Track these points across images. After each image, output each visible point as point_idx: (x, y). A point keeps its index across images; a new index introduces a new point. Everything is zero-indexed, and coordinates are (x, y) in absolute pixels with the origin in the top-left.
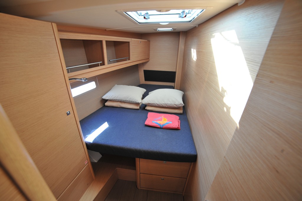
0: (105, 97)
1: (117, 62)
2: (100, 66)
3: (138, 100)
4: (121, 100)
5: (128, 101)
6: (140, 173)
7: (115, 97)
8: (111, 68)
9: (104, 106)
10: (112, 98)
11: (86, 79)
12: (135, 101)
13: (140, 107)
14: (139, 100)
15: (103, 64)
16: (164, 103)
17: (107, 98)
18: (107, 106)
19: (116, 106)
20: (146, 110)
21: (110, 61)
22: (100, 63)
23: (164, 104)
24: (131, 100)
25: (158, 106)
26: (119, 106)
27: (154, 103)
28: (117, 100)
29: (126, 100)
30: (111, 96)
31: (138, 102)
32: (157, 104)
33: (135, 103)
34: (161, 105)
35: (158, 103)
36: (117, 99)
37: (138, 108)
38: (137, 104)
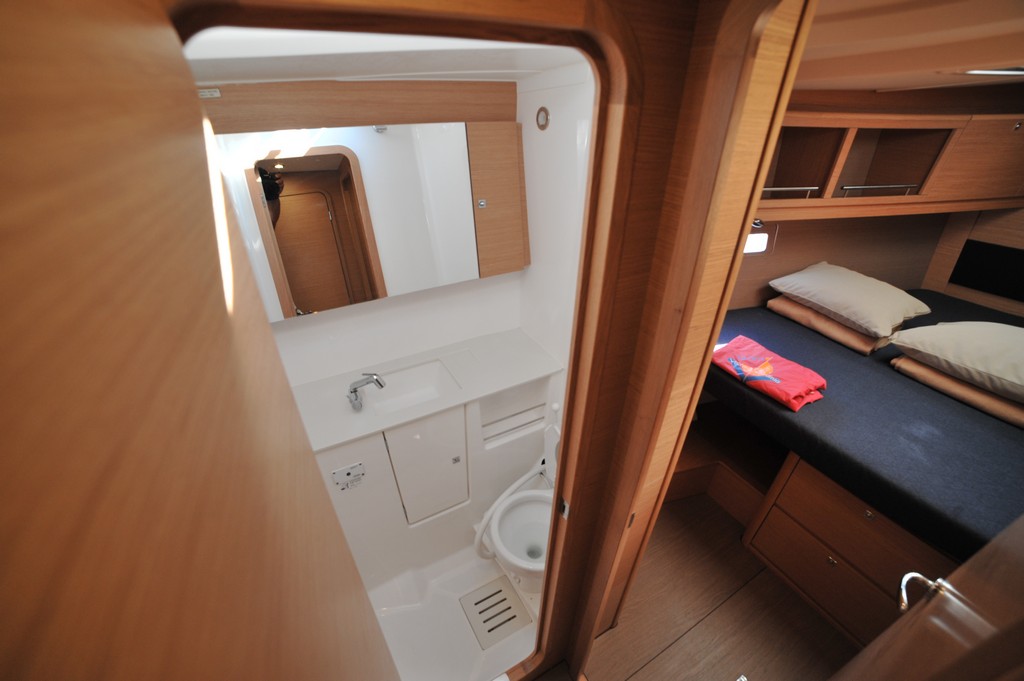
0: (778, 284)
1: (862, 195)
2: (810, 197)
3: (876, 327)
4: (822, 308)
5: (842, 316)
6: (775, 504)
7: (809, 292)
8: (835, 210)
9: (763, 306)
10: (795, 293)
11: (761, 222)
12: (865, 325)
13: (873, 352)
14: (883, 328)
15: (819, 194)
16: (981, 368)
17: (781, 289)
18: (771, 311)
19: (797, 319)
20: (893, 367)
21: (842, 188)
22: (812, 191)
23: (979, 373)
24: (853, 318)
25: (949, 371)
26: (804, 322)
27: (936, 357)
28: (808, 305)
29: (835, 314)
30: (797, 286)
31: (875, 333)
32: (947, 362)
33: (865, 332)
34: (964, 373)
35: (953, 360)
36: (809, 302)
37: (867, 349)
38: (870, 337)
